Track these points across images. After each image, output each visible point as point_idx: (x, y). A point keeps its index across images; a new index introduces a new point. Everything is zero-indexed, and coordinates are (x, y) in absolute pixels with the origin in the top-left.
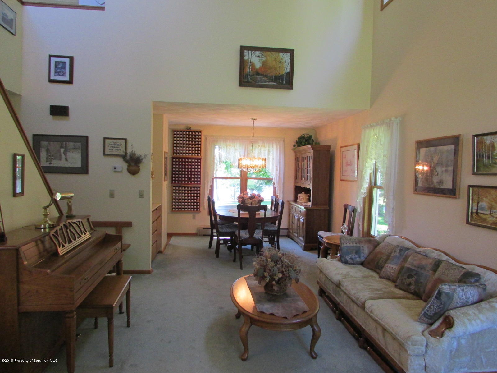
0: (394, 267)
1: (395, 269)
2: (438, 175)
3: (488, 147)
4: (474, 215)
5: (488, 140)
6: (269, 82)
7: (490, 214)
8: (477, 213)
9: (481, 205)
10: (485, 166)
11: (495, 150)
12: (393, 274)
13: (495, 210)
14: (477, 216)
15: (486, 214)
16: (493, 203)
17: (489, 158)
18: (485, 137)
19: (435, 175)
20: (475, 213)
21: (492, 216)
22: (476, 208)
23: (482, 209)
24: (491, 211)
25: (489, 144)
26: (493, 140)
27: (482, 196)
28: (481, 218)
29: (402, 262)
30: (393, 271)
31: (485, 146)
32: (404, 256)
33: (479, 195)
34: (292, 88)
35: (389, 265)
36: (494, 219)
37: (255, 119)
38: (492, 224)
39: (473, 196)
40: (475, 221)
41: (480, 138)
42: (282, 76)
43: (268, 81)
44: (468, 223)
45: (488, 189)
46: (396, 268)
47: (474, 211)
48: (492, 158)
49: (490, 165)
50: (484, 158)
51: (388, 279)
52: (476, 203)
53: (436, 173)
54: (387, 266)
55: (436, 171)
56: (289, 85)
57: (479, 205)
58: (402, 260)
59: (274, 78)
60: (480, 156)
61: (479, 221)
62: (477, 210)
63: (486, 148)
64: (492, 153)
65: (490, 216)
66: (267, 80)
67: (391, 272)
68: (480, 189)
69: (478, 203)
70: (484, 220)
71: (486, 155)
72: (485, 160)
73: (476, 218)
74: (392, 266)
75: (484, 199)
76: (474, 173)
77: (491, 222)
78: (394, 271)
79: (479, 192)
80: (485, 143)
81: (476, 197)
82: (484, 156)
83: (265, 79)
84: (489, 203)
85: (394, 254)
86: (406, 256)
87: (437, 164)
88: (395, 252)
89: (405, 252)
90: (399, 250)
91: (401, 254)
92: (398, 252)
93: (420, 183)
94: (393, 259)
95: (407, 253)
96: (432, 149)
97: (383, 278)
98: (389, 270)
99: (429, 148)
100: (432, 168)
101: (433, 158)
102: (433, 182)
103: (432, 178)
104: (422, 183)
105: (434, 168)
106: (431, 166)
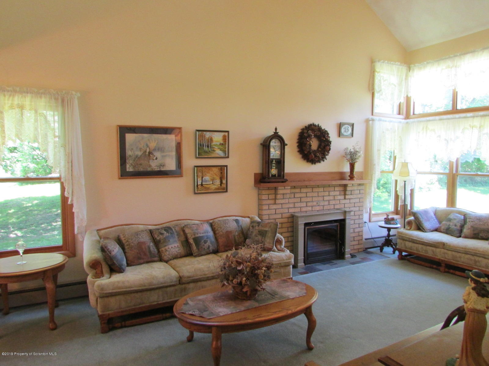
0: (176, 245)
1: (178, 246)
2: (156, 159)
3: (207, 139)
4: (199, 187)
5: (208, 135)
7: (213, 183)
8: (202, 185)
9: (205, 179)
10: (206, 152)
11: (213, 142)
12: (180, 251)
13: (216, 180)
14: (202, 187)
15: (210, 184)
16: (215, 176)
17: (208, 146)
18: (205, 133)
19: (153, 160)
20: (200, 185)
21: (214, 185)
22: (201, 181)
23: (206, 181)
24: (213, 182)
25: (209, 138)
26: (212, 135)
27: (206, 173)
28: (206, 188)
29: (178, 238)
30: (178, 249)
31: (205, 139)
32: (175, 234)
33: (202, 172)
35: (170, 247)
36: (216, 186)
38: (214, 190)
39: (198, 173)
40: (200, 191)
41: (200, 132)
44: (195, 193)
45: (210, 168)
46: (179, 245)
47: (199, 183)
48: (210, 146)
49: (210, 152)
50: (204, 147)
51: (176, 257)
52: (201, 178)
53: (155, 158)
54: (169, 248)
55: (154, 156)
57: (203, 179)
58: (176, 237)
60: (201, 146)
61: (204, 190)
62: (202, 183)
63: (206, 140)
64: (210, 144)
65: (212, 185)
67: (177, 250)
68: (204, 168)
69: (202, 178)
70: (208, 189)
71: (206, 145)
72: (206, 148)
73: (201, 189)
74: (173, 246)
75: (208, 174)
76: (196, 158)
77: (214, 189)
78: (179, 248)
79: (202, 170)
80: (205, 136)
81: (200, 174)
82: (204, 145)
84: (211, 177)
85: (164, 236)
86: (177, 232)
87: (155, 150)
88: (162, 234)
89: (173, 230)
90: (164, 231)
91: (171, 233)
92: (165, 232)
93: (129, 168)
94: (166, 240)
95: (175, 229)
96: (146, 135)
97: (171, 260)
98: (173, 250)
99: (140, 135)
100: (147, 153)
101: (149, 144)
102: (150, 166)
103: (149, 162)
104: (134, 167)
105: (150, 153)
106: (146, 152)
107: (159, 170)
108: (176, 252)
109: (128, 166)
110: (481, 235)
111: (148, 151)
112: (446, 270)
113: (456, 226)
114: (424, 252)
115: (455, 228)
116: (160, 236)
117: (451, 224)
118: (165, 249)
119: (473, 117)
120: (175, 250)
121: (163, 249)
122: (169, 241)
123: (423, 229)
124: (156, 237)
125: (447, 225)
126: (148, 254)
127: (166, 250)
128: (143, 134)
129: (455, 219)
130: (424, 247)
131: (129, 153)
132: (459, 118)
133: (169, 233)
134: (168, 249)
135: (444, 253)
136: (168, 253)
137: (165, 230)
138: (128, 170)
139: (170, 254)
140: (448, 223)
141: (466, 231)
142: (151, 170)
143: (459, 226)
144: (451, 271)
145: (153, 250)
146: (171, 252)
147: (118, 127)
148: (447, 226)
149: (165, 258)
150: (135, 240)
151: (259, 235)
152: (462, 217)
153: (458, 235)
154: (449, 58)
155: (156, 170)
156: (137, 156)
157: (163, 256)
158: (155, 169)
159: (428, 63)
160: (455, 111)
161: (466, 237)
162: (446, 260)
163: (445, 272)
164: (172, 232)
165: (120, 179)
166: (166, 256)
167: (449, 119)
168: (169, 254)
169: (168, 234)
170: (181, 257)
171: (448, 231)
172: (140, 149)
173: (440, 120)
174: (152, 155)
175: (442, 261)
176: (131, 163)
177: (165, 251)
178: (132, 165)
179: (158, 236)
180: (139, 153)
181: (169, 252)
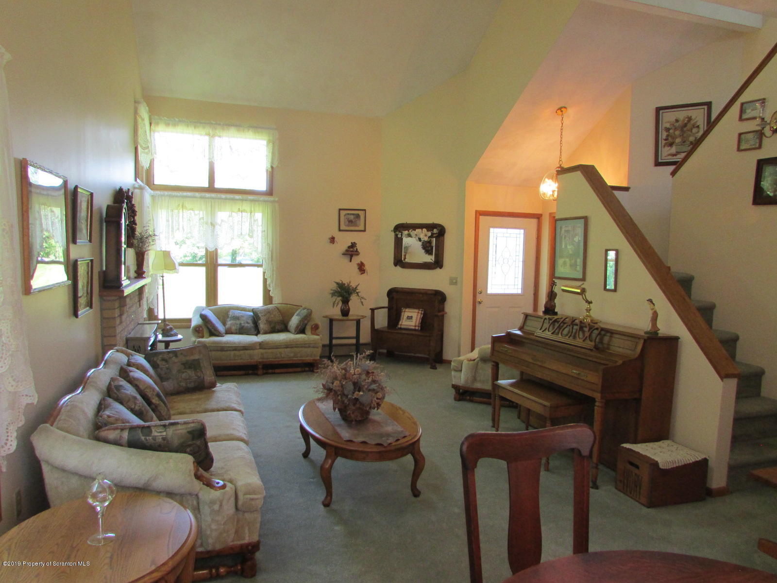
7: (83, 294)
16: (84, 280)
24: (83, 291)
77: (84, 304)
110: (277, 328)
112: (265, 371)
113: (247, 323)
114: (236, 358)
115: (249, 325)
117: (242, 322)
119: (242, 200)
123: (220, 333)
125: (237, 324)
129: (242, 316)
130: (237, 353)
132: (226, 199)
135: (262, 354)
140: (238, 322)
141: (262, 326)
143: (251, 323)
144: (270, 371)
148: (238, 326)
151: (185, 368)
152: (252, 314)
153: (255, 333)
154: (210, 124)
159: (180, 121)
160: (211, 189)
161: (266, 333)
162: (264, 360)
163: (264, 374)
167: (213, 198)
171: (241, 331)
173: (202, 198)
175: (260, 362)
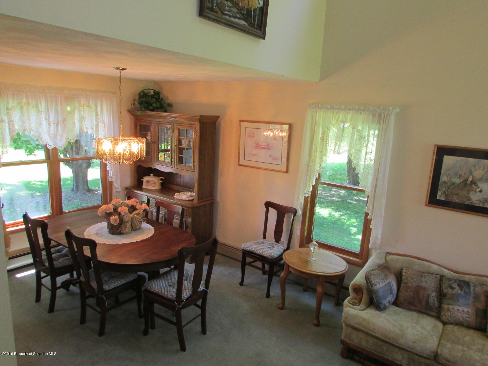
0: (466, 310)
1: (468, 312)
2: (481, 191)
6: (239, 18)
12: (468, 319)
19: (476, 192)
29: (474, 302)
30: (467, 316)
32: (472, 295)
34: (264, 38)
35: (456, 308)
37: (123, 69)
42: (255, 11)
43: (238, 16)
46: (470, 310)
51: (459, 324)
53: (478, 190)
54: (453, 309)
55: (478, 187)
56: (261, 30)
58: (471, 299)
59: (245, 12)
66: (237, 13)
67: (464, 317)
74: (461, 309)
78: (468, 314)
83: (234, 10)
85: (454, 292)
86: (475, 294)
87: (481, 180)
88: (452, 288)
89: (470, 288)
90: (457, 285)
91: (465, 292)
92: (458, 288)
93: (440, 196)
94: (455, 298)
95: (474, 290)
96: (471, 160)
97: (451, 323)
98: (459, 314)
99: (464, 158)
100: (469, 182)
101: (473, 170)
102: (469, 199)
103: (469, 194)
104: (447, 196)
105: (473, 182)
106: (467, 180)
107: (481, 205)
108: (463, 317)
109: (439, 193)
111: (470, 179)
116: (449, 290)
118: (448, 308)
120: (461, 314)
121: (446, 306)
122: (458, 300)
124: (444, 288)
126: (424, 303)
127: (449, 310)
128: (468, 159)
131: (443, 178)
133: (462, 290)
134: (451, 310)
136: (449, 314)
137: (459, 285)
138: (438, 198)
139: (453, 316)
142: (470, 204)
145: (432, 301)
146: (454, 315)
147: (436, 147)
149: (444, 318)
150: (415, 282)
155: (477, 205)
156: (454, 184)
157: (442, 314)
158: (475, 204)
164: (467, 291)
165: (426, 205)
166: (446, 316)
168: (450, 316)
169: (460, 291)
170: (469, 327)
172: (460, 176)
174: (475, 185)
176: (444, 190)
177: (447, 309)
178: (444, 192)
179: (446, 288)
180: (458, 181)
181: (451, 313)
